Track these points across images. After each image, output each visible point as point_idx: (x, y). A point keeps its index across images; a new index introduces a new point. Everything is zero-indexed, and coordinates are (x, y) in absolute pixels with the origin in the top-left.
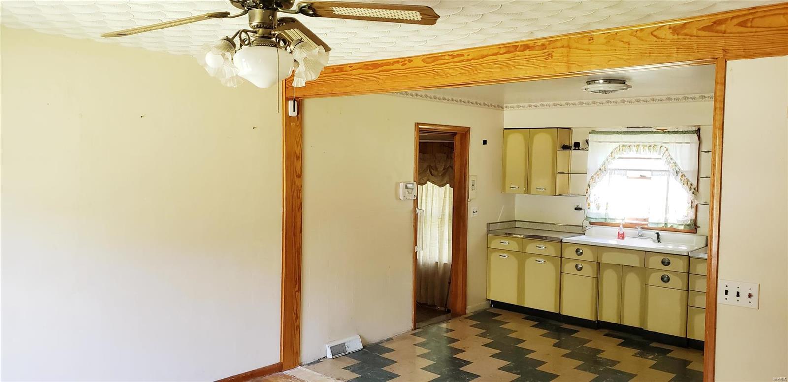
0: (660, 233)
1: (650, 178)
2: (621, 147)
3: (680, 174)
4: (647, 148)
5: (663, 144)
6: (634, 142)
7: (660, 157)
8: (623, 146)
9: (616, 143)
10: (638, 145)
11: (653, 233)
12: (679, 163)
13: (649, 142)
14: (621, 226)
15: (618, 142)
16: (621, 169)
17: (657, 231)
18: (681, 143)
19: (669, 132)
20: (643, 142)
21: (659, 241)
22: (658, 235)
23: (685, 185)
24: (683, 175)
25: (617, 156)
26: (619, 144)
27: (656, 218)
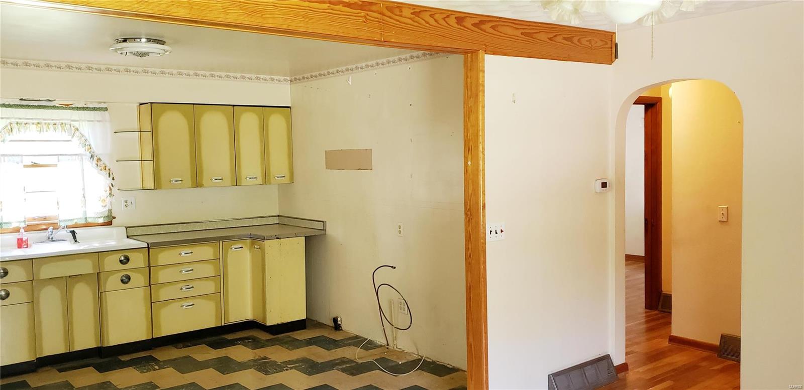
0: (75, 231)
1: (55, 165)
2: (14, 125)
3: (95, 158)
4: (51, 126)
5: (72, 123)
6: (32, 119)
7: (69, 138)
8: (17, 123)
9: (4, 120)
10: (39, 123)
11: (65, 233)
12: (93, 146)
13: (53, 120)
14: (22, 230)
15: (8, 118)
16: (13, 155)
17: (72, 229)
18: (92, 121)
19: (78, 109)
20: (44, 119)
21: (76, 241)
22: (73, 233)
23: (103, 170)
24: (99, 160)
25: (8, 138)
26: (9, 121)
27: (70, 213)
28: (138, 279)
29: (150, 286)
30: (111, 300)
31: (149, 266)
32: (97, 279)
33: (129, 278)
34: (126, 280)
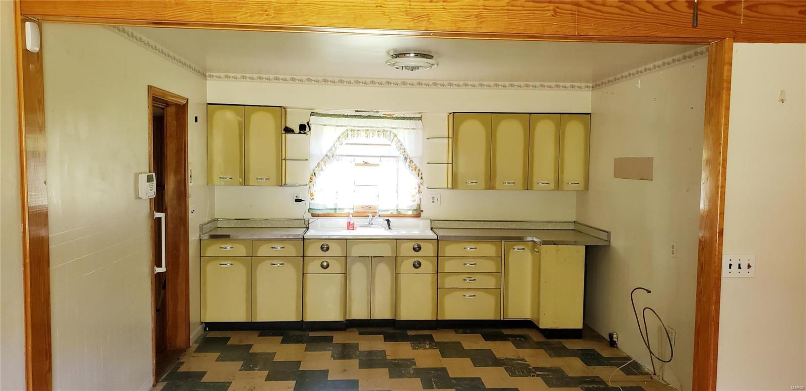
0: (390, 220)
1: (377, 165)
2: (349, 132)
3: (408, 160)
4: (376, 133)
5: (392, 130)
6: (363, 127)
7: (389, 143)
8: (351, 130)
9: (343, 128)
10: (367, 130)
11: (382, 221)
12: (407, 149)
13: (378, 127)
14: (351, 216)
15: (346, 126)
16: (348, 156)
17: (387, 218)
18: (408, 129)
19: (397, 118)
20: (371, 127)
21: (389, 228)
22: (388, 221)
23: (414, 171)
24: (411, 161)
25: (345, 142)
26: (346, 128)
27: (387, 205)
28: (428, 266)
29: (437, 273)
30: (404, 280)
31: (438, 256)
32: (395, 261)
33: (420, 264)
34: (417, 265)
